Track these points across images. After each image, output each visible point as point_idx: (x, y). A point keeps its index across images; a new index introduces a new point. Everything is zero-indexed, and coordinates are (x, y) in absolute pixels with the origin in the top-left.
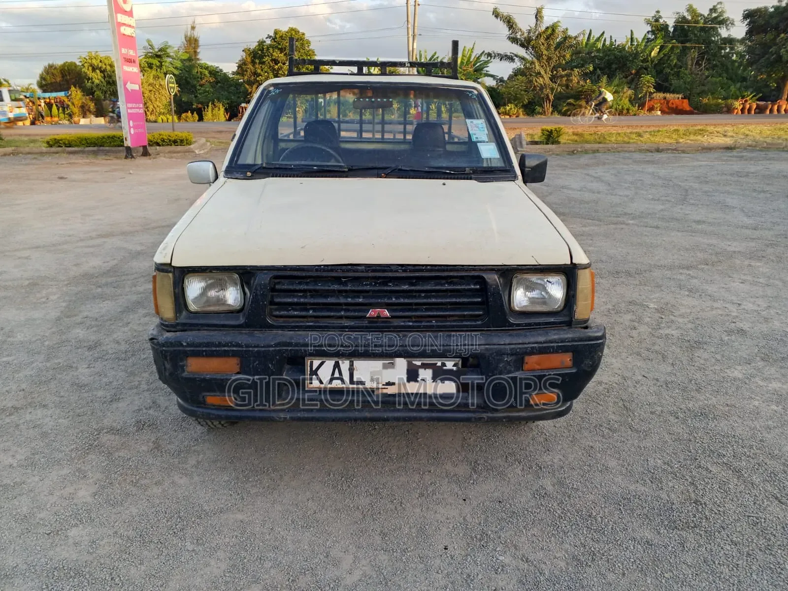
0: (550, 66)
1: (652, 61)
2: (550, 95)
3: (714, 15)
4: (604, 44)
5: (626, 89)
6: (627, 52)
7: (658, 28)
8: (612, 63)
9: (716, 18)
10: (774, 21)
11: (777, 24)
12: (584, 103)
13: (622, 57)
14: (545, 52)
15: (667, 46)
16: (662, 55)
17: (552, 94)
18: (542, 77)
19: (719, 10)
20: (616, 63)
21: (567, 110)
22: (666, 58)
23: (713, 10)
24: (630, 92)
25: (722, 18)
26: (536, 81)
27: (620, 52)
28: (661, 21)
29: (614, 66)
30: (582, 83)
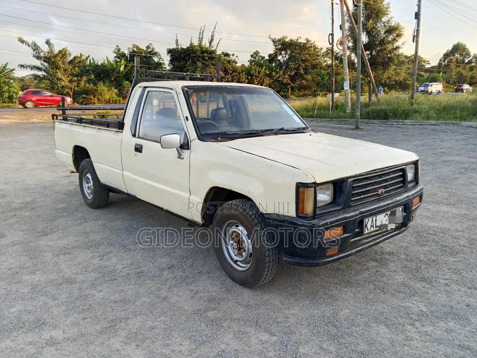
0: (66, 74)
1: (122, 73)
2: (70, 92)
3: (149, 50)
4: (90, 62)
5: (113, 89)
6: (108, 68)
7: (120, 56)
8: (101, 74)
9: (150, 52)
10: (183, 56)
11: (184, 57)
12: (93, 97)
13: (106, 70)
14: (62, 66)
15: (129, 65)
16: (127, 70)
17: (71, 91)
18: (64, 81)
19: (151, 48)
20: (103, 74)
21: (83, 101)
22: (129, 72)
23: (148, 47)
24: (116, 91)
25: (154, 52)
26: (60, 83)
27: (104, 67)
28: (121, 51)
29: (102, 75)
30: (87, 85)
